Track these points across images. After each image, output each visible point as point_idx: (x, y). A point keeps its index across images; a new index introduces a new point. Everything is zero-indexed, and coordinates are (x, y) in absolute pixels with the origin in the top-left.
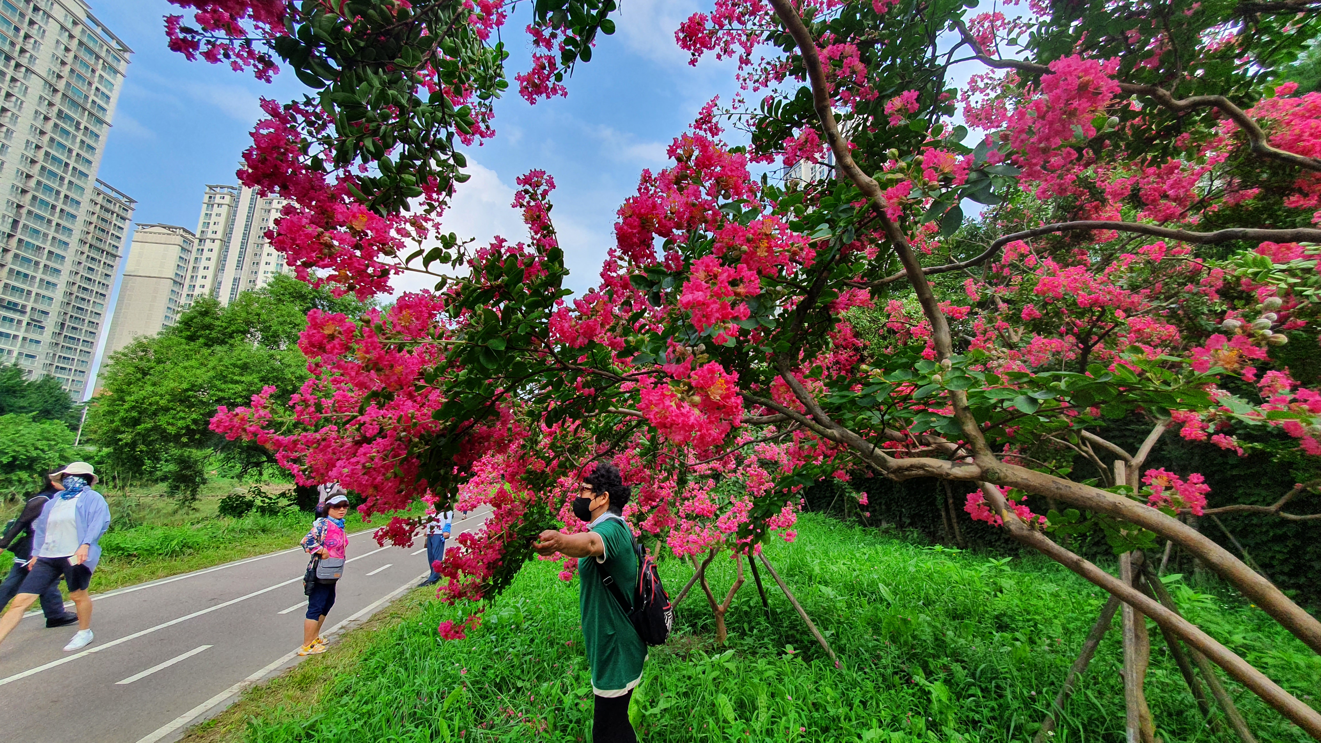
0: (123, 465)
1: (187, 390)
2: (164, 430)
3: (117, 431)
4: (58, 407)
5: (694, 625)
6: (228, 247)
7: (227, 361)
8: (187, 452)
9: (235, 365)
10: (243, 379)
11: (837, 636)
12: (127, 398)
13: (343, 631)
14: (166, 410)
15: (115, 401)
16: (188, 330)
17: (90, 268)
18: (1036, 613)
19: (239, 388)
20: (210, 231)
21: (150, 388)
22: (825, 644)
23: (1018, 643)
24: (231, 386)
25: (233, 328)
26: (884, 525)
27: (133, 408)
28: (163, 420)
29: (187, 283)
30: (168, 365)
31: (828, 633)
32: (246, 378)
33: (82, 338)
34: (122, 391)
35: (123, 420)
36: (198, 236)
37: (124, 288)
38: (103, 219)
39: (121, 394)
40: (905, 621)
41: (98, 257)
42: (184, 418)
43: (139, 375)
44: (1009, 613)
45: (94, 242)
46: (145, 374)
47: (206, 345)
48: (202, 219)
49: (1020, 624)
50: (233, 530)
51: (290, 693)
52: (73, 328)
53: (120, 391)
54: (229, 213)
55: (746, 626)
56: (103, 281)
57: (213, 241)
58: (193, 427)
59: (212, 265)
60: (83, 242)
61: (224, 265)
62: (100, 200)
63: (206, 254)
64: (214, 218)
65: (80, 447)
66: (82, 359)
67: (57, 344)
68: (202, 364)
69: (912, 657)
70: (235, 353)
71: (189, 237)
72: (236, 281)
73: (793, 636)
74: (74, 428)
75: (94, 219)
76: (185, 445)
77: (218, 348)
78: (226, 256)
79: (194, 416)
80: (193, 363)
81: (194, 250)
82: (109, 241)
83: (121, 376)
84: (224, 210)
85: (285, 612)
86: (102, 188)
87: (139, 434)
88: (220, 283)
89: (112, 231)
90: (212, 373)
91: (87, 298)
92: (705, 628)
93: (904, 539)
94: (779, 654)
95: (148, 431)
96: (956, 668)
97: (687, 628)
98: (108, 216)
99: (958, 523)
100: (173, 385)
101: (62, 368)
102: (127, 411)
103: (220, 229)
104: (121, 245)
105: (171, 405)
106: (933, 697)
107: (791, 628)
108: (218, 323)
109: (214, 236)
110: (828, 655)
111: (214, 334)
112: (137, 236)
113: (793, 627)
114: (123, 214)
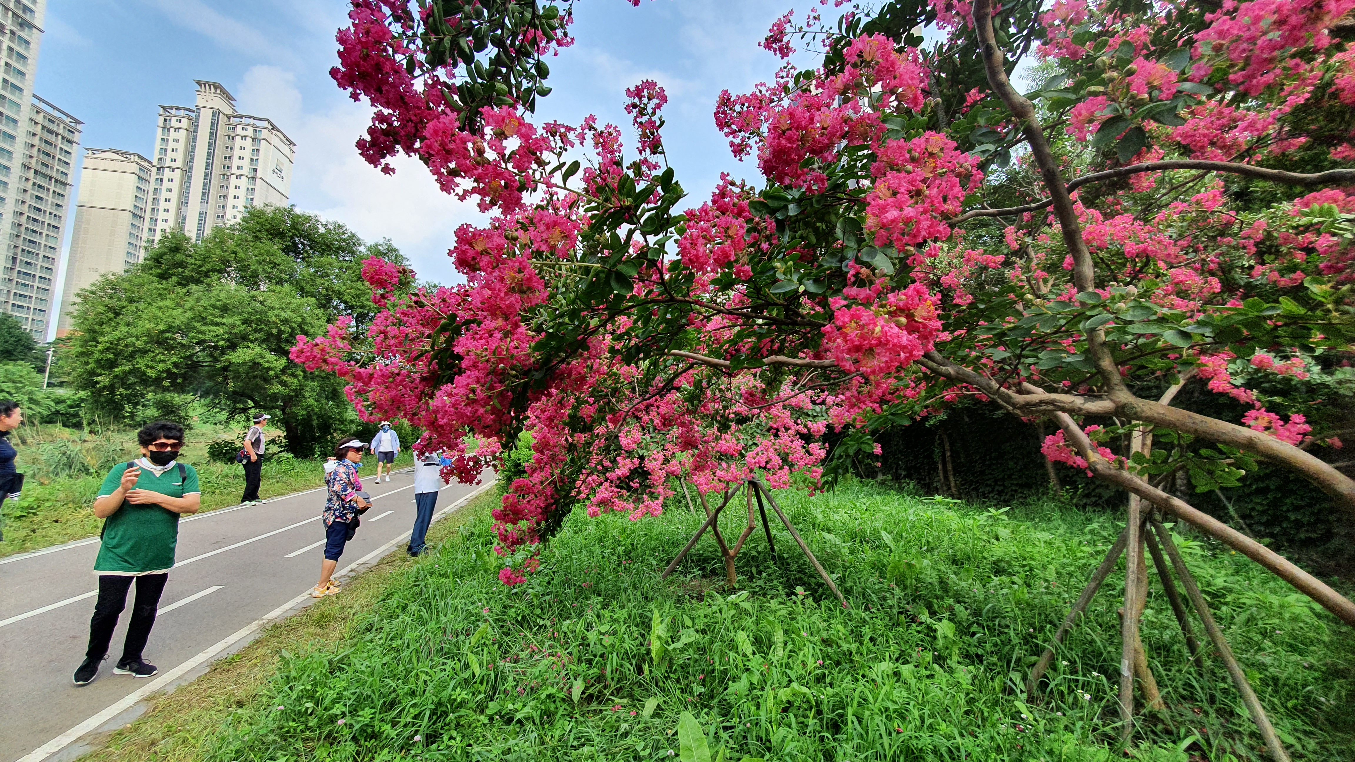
0: (103, 408)
1: (163, 332)
2: (144, 373)
3: (93, 373)
4: (20, 348)
5: (703, 569)
6: (190, 178)
7: (204, 302)
8: (168, 396)
9: (214, 307)
10: (224, 321)
11: (843, 579)
12: (101, 339)
13: (353, 574)
14: (144, 352)
15: (86, 341)
16: (159, 267)
17: (37, 197)
18: (1032, 559)
19: (220, 330)
20: (168, 160)
21: (124, 329)
22: (833, 585)
23: (1015, 586)
24: (212, 328)
25: (208, 266)
26: (880, 477)
27: (108, 349)
28: (141, 363)
29: (148, 216)
30: (142, 305)
31: (834, 576)
32: (227, 320)
33: (38, 274)
34: (94, 331)
35: (98, 361)
36: (155, 163)
37: (78, 221)
38: (46, 142)
39: (93, 335)
40: (910, 565)
41: (46, 185)
42: (164, 361)
43: (111, 315)
44: (1007, 558)
45: (39, 168)
46: (117, 314)
47: (179, 284)
48: (158, 144)
49: (1016, 569)
50: (227, 476)
51: (311, 630)
52: (27, 263)
53: (92, 331)
54: (188, 139)
55: (754, 570)
56: (54, 212)
57: (173, 170)
58: (174, 370)
59: (174, 196)
60: (26, 167)
61: (187, 198)
62: (40, 118)
63: (166, 184)
64: (171, 145)
65: (49, 390)
66: (41, 296)
67: (10, 280)
68: (178, 304)
69: (916, 598)
70: (214, 293)
71: (146, 164)
72: (203, 216)
73: (800, 579)
74: (41, 370)
75: (36, 141)
76: (165, 389)
77: (193, 287)
78: (188, 188)
79: (174, 359)
80: (167, 302)
81: (153, 180)
82: (56, 167)
83: (91, 316)
84: (182, 135)
85: (292, 555)
86: (42, 106)
87: (116, 376)
88: (185, 217)
89: (58, 156)
90: (189, 314)
91: (39, 230)
92: (714, 572)
93: (900, 490)
94: (788, 595)
95: (126, 374)
96: (958, 608)
97: (698, 572)
98: (52, 138)
99: (954, 475)
100: (148, 326)
101: (19, 306)
102: (102, 352)
103: (180, 156)
104: (71, 172)
105: (148, 346)
106: (939, 634)
107: (799, 572)
108: (191, 260)
109: (173, 164)
110: (836, 598)
111: (187, 273)
112: (89, 163)
113: (801, 571)
114: (70, 136)
